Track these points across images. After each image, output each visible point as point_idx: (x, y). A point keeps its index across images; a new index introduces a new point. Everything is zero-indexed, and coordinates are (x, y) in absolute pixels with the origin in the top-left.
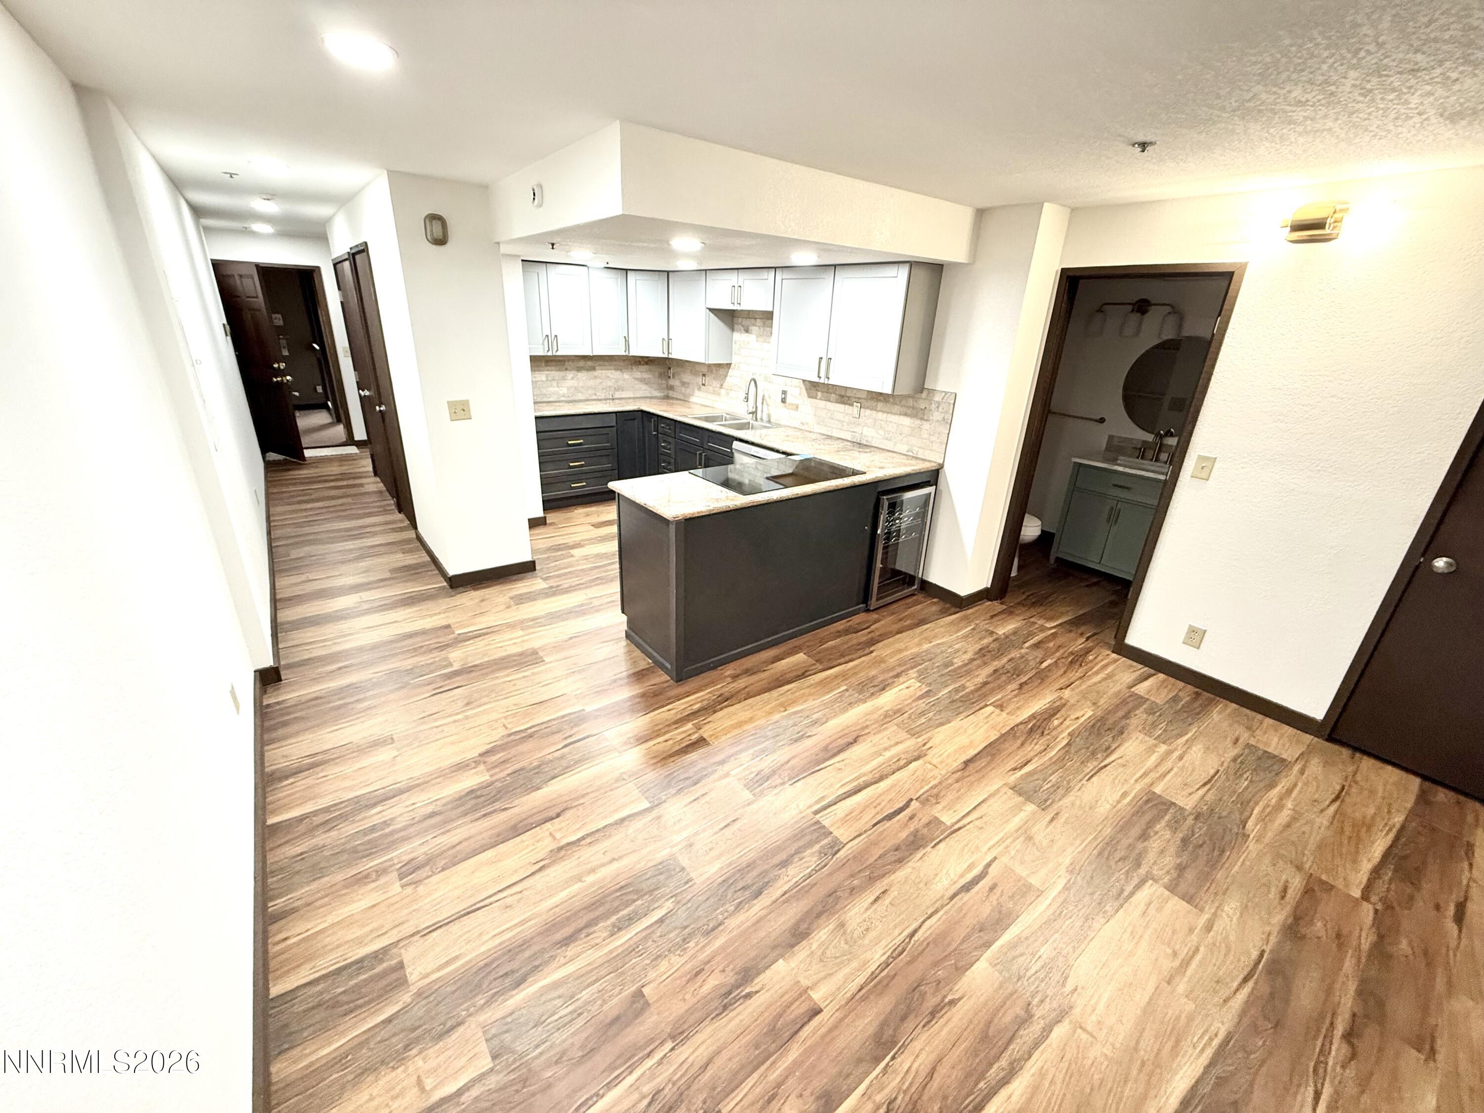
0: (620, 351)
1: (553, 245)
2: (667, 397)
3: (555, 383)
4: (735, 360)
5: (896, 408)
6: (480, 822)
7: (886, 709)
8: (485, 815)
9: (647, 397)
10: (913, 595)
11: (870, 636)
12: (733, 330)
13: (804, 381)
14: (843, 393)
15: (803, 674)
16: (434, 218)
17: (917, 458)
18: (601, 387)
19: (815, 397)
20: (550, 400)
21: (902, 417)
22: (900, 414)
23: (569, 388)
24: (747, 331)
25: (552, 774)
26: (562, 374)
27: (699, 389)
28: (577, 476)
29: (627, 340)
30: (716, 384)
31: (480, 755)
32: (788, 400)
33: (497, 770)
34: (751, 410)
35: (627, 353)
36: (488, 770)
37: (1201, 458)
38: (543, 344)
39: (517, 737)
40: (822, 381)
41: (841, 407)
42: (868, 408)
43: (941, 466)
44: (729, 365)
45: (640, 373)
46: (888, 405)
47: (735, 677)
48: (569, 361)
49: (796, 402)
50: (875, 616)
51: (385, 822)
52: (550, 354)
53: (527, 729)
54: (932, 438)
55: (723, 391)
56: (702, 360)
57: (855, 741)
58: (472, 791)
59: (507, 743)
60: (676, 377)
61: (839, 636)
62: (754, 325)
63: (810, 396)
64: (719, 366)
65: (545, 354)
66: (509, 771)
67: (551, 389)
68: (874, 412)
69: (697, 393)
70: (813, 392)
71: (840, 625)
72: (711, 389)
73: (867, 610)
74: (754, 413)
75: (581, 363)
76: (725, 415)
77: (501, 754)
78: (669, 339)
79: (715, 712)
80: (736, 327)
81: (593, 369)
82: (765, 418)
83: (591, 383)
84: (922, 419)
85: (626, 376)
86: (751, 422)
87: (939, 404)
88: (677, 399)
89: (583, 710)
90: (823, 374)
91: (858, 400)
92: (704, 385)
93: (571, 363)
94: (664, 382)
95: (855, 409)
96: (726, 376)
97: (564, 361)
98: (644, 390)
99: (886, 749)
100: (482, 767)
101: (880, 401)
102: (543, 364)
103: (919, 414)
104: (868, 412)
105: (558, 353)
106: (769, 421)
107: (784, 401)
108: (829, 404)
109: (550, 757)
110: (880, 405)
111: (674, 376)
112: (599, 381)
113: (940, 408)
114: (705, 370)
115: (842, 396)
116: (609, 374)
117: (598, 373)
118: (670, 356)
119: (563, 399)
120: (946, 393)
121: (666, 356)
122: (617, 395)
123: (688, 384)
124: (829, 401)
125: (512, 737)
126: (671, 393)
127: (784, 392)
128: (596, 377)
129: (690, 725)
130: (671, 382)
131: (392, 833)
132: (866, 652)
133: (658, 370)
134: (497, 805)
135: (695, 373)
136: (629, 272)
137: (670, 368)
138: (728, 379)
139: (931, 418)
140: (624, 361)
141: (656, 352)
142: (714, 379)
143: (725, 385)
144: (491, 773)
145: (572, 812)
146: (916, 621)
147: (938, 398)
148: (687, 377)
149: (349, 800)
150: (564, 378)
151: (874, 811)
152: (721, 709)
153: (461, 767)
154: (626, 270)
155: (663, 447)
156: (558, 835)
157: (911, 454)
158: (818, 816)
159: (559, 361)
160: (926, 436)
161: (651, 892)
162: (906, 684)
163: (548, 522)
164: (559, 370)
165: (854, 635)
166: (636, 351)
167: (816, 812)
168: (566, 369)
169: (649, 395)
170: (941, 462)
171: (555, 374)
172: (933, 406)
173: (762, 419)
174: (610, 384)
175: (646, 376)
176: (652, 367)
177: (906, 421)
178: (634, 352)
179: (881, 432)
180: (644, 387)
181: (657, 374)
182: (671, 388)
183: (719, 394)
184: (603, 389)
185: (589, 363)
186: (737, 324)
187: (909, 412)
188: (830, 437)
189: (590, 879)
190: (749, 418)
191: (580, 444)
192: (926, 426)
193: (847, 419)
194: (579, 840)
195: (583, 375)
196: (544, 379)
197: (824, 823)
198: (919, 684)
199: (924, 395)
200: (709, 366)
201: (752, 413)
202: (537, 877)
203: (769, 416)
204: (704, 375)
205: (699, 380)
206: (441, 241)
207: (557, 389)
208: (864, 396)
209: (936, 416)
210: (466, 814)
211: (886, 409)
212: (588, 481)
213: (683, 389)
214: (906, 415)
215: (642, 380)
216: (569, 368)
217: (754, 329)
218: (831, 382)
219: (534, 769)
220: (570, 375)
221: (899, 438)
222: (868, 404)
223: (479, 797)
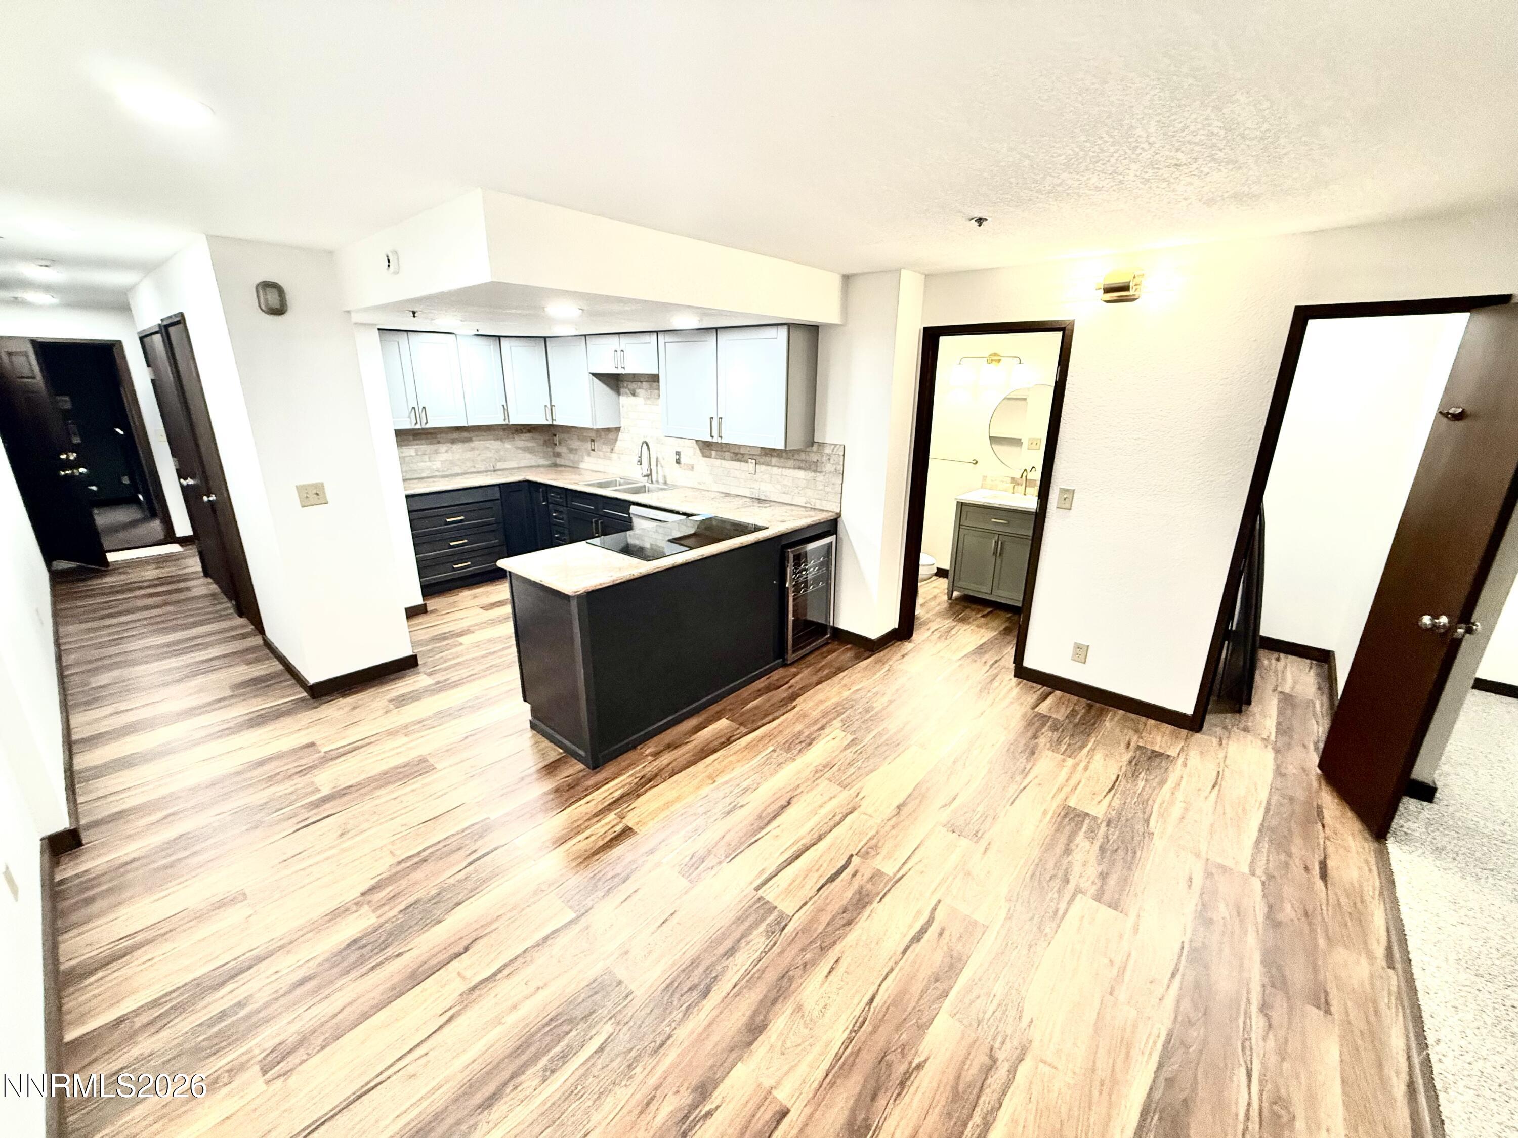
0: (500, 421)
1: (414, 313)
2: (555, 465)
3: (426, 458)
4: (624, 424)
5: (791, 463)
6: (366, 978)
7: (815, 764)
8: (373, 968)
9: (532, 467)
10: (827, 644)
11: (791, 691)
12: (619, 393)
13: (697, 441)
14: (737, 451)
15: (728, 740)
16: (267, 286)
17: (815, 509)
18: (479, 458)
19: (710, 457)
20: (424, 475)
21: (797, 471)
22: (795, 468)
23: (443, 462)
24: (634, 394)
25: (456, 901)
26: (433, 447)
27: (589, 455)
28: (460, 555)
29: (505, 409)
30: (606, 448)
31: (363, 894)
32: (683, 461)
33: (386, 908)
34: (646, 473)
35: (506, 422)
36: (374, 911)
37: (1064, 491)
38: (409, 417)
39: (408, 864)
40: (715, 440)
41: (736, 464)
42: (763, 464)
43: (839, 515)
44: (618, 429)
45: (523, 441)
46: (782, 460)
47: (656, 755)
48: (441, 433)
49: (691, 462)
50: (793, 670)
51: (239, 1002)
52: (418, 426)
53: (419, 853)
54: (827, 489)
55: (614, 456)
56: (591, 427)
57: (789, 803)
58: (355, 941)
59: (397, 873)
60: (563, 444)
61: (760, 696)
62: (640, 388)
63: (704, 456)
64: (608, 430)
65: (413, 427)
66: (402, 907)
67: (422, 465)
68: (769, 468)
69: (586, 458)
70: (707, 452)
71: (760, 684)
72: (601, 453)
73: (785, 665)
74: (649, 476)
75: (455, 435)
76: (618, 479)
77: (390, 888)
78: (552, 406)
79: (638, 796)
80: (622, 390)
81: (470, 440)
82: (661, 480)
83: (469, 455)
84: (815, 471)
85: (508, 445)
86: (647, 485)
87: (829, 455)
88: (565, 466)
89: (488, 818)
90: (715, 433)
91: (752, 457)
92: (593, 450)
93: (443, 435)
94: (549, 449)
95: (751, 465)
96: (616, 440)
97: (435, 433)
98: (528, 459)
99: (821, 806)
100: (366, 908)
101: (774, 456)
102: (411, 438)
103: (813, 467)
104: (763, 468)
105: (428, 426)
106: (665, 483)
107: (678, 462)
108: (723, 462)
109: (452, 881)
110: (774, 460)
111: (560, 443)
112: (477, 452)
113: (832, 461)
114: (593, 435)
115: (736, 454)
116: (488, 445)
117: (476, 444)
118: (555, 423)
119: (437, 474)
120: (836, 445)
121: (550, 423)
122: (500, 466)
123: (576, 450)
124: (724, 459)
125: (404, 865)
126: (558, 461)
127: (678, 453)
128: (473, 449)
129: (612, 816)
130: (558, 449)
131: (249, 1016)
132: (789, 708)
133: (541, 438)
134: (390, 951)
135: (583, 439)
136: (502, 339)
137: (555, 435)
138: (618, 443)
139: (824, 470)
140: (504, 430)
141: (540, 419)
142: (604, 443)
143: (616, 449)
144: (379, 912)
145: (481, 942)
146: (833, 670)
147: (828, 450)
148: (575, 443)
149: (186, 984)
150: (437, 452)
151: (817, 875)
152: (646, 791)
153: (339, 913)
154: (499, 337)
155: (555, 517)
156: (468, 974)
157: (809, 506)
158: (760, 892)
159: (431, 434)
160: (821, 487)
161: (585, 1018)
162: (832, 736)
163: (429, 609)
164: (431, 444)
165: (774, 692)
166: (516, 419)
167: (757, 889)
168: (439, 442)
169: (534, 464)
170: (838, 511)
171: (424, 448)
172: (825, 458)
173: (658, 482)
174: (489, 454)
175: (530, 444)
176: (537, 435)
177: (801, 474)
178: (514, 421)
179: (779, 486)
180: (529, 456)
181: (542, 442)
182: (558, 455)
183: (610, 459)
184: (483, 460)
185: (465, 434)
186: (624, 387)
187: (802, 465)
188: (728, 495)
189: (511, 1019)
190: (644, 481)
191: (461, 521)
192: (820, 478)
193: (743, 476)
194: (495, 974)
195: (458, 448)
196: (414, 454)
197: (767, 898)
198: (844, 734)
199: (815, 448)
200: (597, 431)
201: (647, 476)
202: (446, 1030)
203: (665, 477)
204: (593, 440)
205: (588, 445)
206: (279, 310)
207: (428, 464)
208: (758, 452)
209: (829, 467)
210: (348, 972)
211: (782, 464)
212: (474, 560)
213: (572, 456)
214: (800, 468)
215: (526, 449)
216: (441, 440)
217: (641, 392)
218: (723, 441)
219: (433, 898)
220: (443, 448)
221: (796, 491)
222: (762, 460)
223: (365, 946)
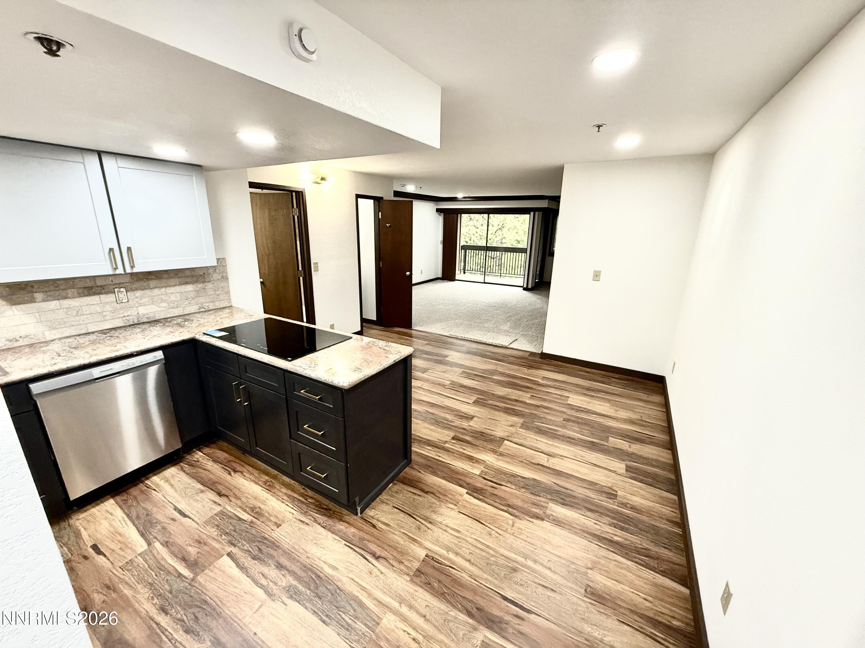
5: (174, 281)
6: (572, 489)
8: (567, 489)
22: (181, 284)
25: (522, 480)
31: (543, 520)
33: (542, 504)
36: (547, 508)
37: (314, 263)
39: (515, 511)
41: (92, 299)
42: (137, 289)
46: (163, 281)
51: (615, 527)
53: (505, 511)
54: (217, 293)
58: (563, 504)
59: (523, 513)
66: (538, 498)
68: (147, 292)
77: (534, 510)
84: (203, 282)
87: (215, 268)
89: (467, 493)
91: (120, 285)
95: (120, 294)
100: (549, 512)
101: (152, 279)
103: (200, 279)
104: (139, 293)
108: (64, 302)
109: (513, 487)
110: (152, 283)
113: (217, 271)
115: (89, 288)
124: (65, 298)
125: (517, 513)
129: (447, 445)
131: (614, 518)
134: (558, 488)
139: (212, 279)
144: (546, 505)
145: (533, 461)
152: (424, 439)
153: (558, 522)
156: (546, 459)
157: (204, 310)
160: (212, 293)
161: (538, 428)
172: (210, 271)
177: (190, 288)
179: (164, 304)
187: (188, 280)
189: (551, 443)
192: (209, 286)
193: (108, 308)
194: (541, 452)
202: (565, 455)
209: (216, 276)
210: (575, 497)
211: (163, 285)
214: (186, 283)
219: (526, 489)
221: (187, 302)
222: (134, 286)
223: (562, 499)
